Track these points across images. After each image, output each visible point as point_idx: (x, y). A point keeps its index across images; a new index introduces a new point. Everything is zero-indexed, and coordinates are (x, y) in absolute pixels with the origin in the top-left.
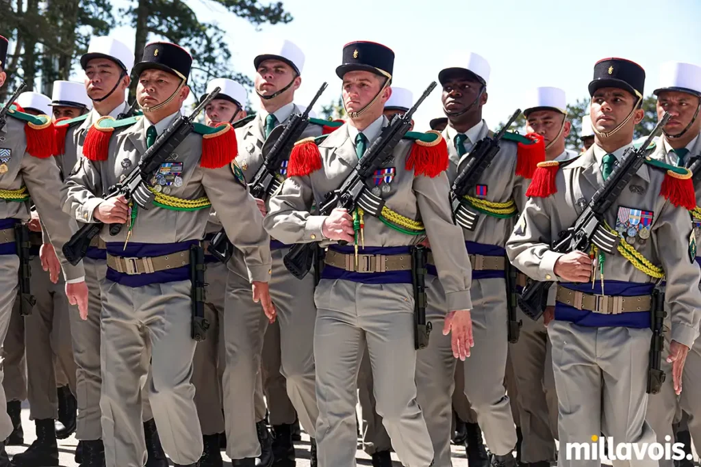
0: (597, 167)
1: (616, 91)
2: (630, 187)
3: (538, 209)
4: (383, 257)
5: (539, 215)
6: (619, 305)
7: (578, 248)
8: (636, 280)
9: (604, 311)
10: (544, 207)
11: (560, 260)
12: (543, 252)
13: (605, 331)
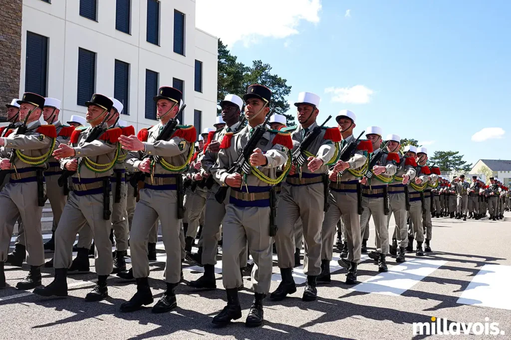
0: (247, 135)
1: (255, 99)
2: (261, 143)
3: (223, 154)
4: (162, 178)
5: (223, 156)
6: (253, 197)
7: (237, 171)
8: (261, 185)
9: (246, 199)
10: (226, 153)
11: (228, 177)
12: (222, 173)
13: (248, 209)
